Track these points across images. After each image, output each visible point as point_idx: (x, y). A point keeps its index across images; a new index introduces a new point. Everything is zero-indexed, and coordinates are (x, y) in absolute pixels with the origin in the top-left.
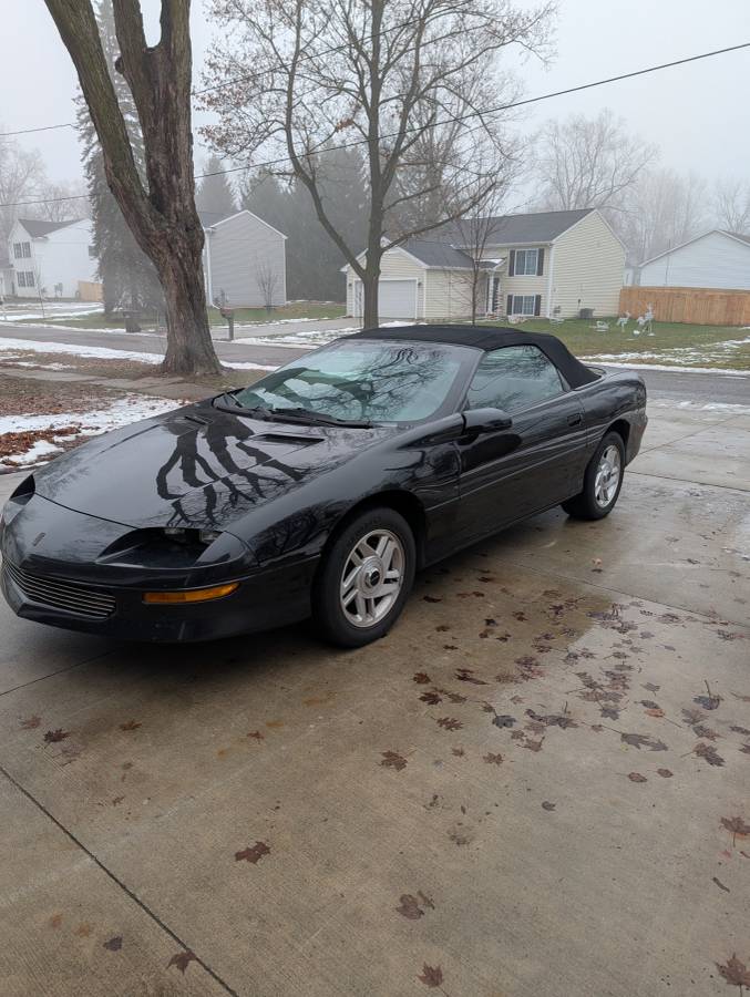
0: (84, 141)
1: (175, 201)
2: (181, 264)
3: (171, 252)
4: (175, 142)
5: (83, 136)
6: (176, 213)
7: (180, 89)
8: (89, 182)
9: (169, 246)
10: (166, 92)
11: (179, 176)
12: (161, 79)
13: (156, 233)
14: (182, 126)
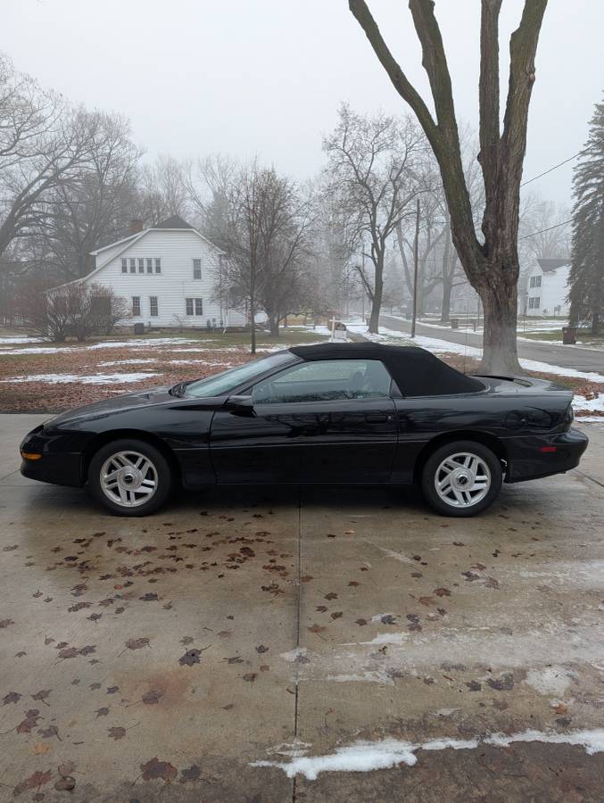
0: (576, 197)
1: (497, 248)
2: (495, 293)
3: (489, 285)
4: (503, 206)
5: (575, 194)
6: (497, 257)
7: (511, 166)
8: (574, 229)
9: (487, 280)
10: (501, 171)
11: (503, 228)
12: (498, 163)
13: (478, 272)
14: (510, 194)
